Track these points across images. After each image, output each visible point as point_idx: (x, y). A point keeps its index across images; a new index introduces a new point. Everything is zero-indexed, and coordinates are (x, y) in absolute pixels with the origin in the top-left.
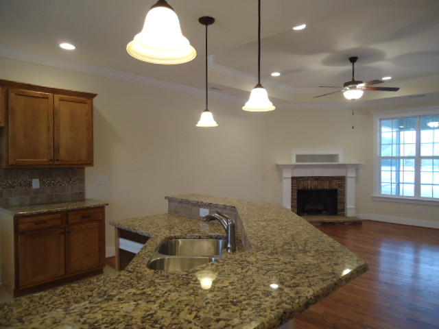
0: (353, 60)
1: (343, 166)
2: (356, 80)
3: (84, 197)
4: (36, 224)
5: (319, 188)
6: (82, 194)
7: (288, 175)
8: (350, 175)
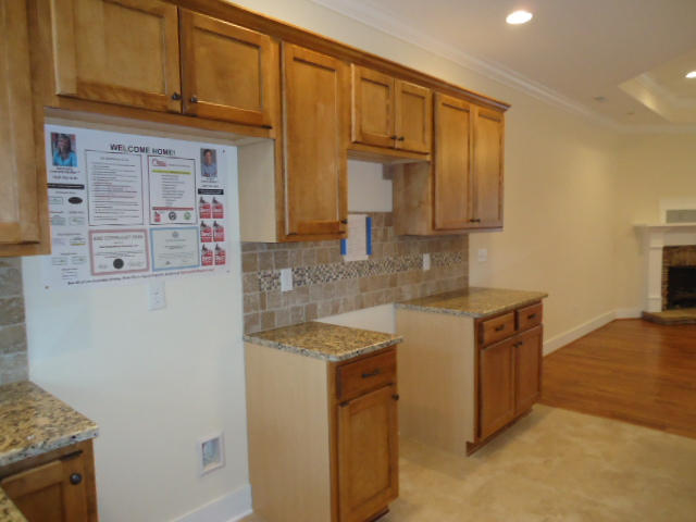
3: (467, 284)
4: (497, 330)
6: (466, 278)
7: (658, 243)
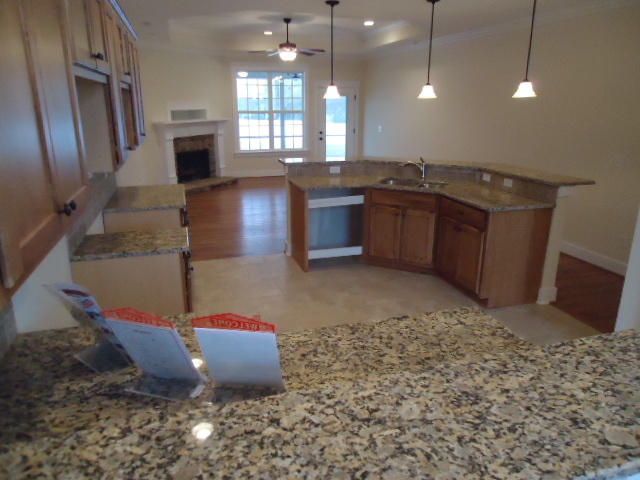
0: (287, 21)
1: (214, 123)
2: (291, 41)
5: (196, 148)
7: (170, 136)
8: (221, 131)
